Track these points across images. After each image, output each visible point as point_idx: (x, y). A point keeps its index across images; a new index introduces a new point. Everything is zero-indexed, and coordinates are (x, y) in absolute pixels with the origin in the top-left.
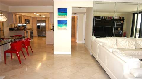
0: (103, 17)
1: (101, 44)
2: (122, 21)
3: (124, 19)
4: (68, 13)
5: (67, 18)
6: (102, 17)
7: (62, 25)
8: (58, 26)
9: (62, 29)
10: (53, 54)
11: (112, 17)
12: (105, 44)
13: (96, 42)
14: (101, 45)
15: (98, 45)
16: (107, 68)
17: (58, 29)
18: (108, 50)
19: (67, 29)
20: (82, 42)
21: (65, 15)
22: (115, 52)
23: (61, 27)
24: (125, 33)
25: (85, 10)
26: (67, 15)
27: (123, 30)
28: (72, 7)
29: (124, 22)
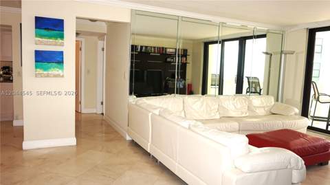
0: (144, 48)
1: (157, 112)
2: (185, 59)
3: (188, 54)
4: (65, 32)
5: (62, 45)
6: (142, 47)
7: (50, 64)
8: (36, 67)
9: (48, 76)
10: (21, 149)
11: (163, 48)
12: (165, 110)
13: (140, 107)
14: (158, 114)
15: (150, 114)
16: (179, 166)
17: (36, 76)
18: (179, 125)
19: (63, 76)
20: (95, 112)
21: (56, 38)
22: (195, 126)
23: (45, 70)
24: (190, 86)
25: (103, 29)
26: (62, 37)
27: (187, 78)
28: (77, 18)
29: (188, 61)
